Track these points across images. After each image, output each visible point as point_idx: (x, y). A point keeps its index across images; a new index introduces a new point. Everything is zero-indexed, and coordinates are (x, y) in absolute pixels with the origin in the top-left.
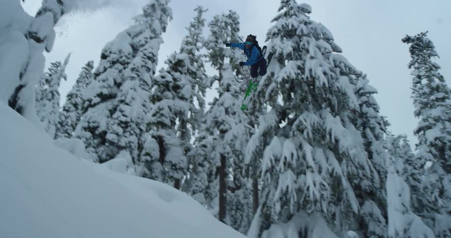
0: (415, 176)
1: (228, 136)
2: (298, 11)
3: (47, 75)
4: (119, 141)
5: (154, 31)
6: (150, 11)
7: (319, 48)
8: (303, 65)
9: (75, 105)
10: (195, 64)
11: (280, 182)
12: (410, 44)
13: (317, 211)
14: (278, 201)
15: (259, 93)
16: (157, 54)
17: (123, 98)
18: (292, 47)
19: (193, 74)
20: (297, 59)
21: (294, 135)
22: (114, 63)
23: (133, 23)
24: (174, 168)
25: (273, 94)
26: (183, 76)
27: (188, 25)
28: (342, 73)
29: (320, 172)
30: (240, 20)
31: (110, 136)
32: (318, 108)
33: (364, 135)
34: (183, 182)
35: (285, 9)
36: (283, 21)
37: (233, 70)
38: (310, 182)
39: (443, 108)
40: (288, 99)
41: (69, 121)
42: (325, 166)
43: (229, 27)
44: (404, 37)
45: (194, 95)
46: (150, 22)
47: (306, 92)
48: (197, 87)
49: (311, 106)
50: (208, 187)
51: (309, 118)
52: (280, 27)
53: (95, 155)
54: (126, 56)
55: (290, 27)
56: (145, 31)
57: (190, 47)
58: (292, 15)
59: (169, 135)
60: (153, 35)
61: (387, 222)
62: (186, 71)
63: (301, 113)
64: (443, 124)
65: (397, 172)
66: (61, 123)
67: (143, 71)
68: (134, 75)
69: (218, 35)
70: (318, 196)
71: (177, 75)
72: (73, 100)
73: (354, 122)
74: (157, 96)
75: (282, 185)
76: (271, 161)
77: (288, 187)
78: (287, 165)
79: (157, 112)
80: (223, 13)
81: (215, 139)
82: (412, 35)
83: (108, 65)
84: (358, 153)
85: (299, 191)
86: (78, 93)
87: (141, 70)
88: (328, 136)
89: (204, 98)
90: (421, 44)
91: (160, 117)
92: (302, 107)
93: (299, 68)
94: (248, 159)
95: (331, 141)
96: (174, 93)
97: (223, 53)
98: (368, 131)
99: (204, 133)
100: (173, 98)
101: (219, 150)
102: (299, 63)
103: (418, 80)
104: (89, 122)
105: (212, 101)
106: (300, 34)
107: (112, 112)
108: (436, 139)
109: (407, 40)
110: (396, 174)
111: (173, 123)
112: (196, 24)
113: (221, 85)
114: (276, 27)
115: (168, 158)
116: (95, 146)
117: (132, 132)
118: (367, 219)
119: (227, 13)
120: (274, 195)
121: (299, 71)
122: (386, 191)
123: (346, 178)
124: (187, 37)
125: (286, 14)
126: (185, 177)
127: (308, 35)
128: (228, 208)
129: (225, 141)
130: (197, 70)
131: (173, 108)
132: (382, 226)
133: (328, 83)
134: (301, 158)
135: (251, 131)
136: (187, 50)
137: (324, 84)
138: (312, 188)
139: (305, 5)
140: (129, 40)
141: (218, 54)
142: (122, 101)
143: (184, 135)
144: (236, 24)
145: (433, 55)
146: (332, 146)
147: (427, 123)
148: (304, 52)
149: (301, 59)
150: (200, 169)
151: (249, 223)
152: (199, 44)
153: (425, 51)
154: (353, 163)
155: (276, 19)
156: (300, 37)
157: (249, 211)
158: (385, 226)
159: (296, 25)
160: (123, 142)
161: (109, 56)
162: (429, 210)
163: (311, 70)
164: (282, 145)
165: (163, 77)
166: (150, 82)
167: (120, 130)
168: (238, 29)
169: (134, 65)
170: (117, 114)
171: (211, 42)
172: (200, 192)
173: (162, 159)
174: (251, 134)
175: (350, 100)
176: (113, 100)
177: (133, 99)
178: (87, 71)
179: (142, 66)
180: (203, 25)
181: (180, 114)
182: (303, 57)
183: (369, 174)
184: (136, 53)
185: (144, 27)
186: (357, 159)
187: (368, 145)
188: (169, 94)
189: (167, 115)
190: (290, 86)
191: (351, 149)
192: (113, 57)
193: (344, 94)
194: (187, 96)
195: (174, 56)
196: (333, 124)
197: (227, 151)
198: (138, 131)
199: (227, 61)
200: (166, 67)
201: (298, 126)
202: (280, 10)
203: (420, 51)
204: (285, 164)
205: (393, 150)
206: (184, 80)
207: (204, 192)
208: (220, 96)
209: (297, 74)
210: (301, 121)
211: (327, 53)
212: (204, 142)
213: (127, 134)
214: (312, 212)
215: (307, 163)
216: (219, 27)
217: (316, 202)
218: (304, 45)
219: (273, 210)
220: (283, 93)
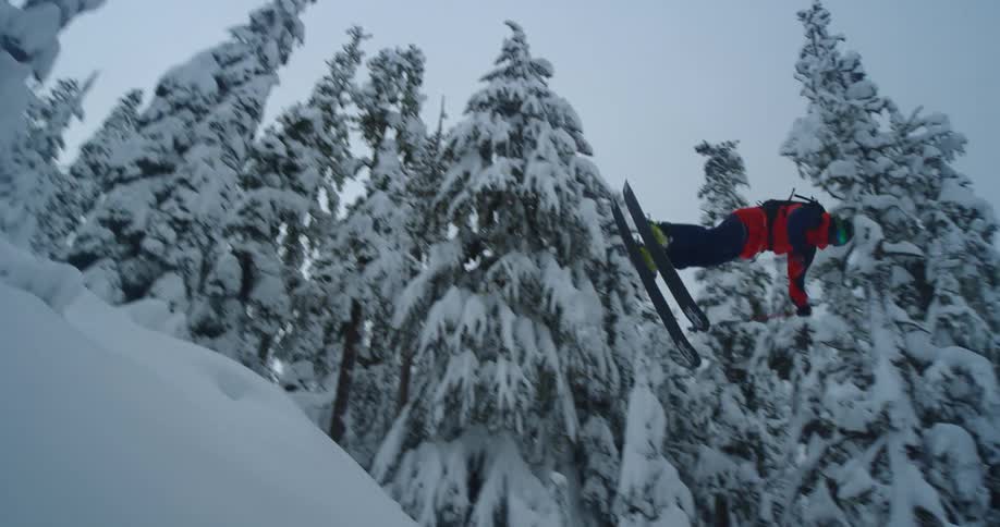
0: (679, 381)
1: (372, 271)
2: (530, 71)
3: (47, 102)
4: (166, 253)
5: (264, 60)
6: (263, 22)
7: (555, 142)
8: (523, 167)
9: (95, 168)
10: (333, 130)
11: (450, 368)
12: (708, 158)
13: (506, 428)
14: (440, 402)
15: (438, 204)
16: (264, 103)
17: (186, 176)
18: (509, 132)
19: (326, 149)
20: (514, 155)
21: (487, 290)
22: (178, 107)
23: (227, 38)
24: (265, 314)
25: (461, 212)
26: (306, 150)
27: (331, 57)
28: (587, 194)
29: (521, 360)
30: (425, 66)
31: (150, 244)
32: (538, 247)
33: (606, 302)
34: (277, 339)
35: (507, 63)
36: (500, 84)
37: (399, 152)
38: (501, 377)
39: (742, 274)
40: (487, 222)
41: (79, 196)
42: (531, 350)
43: (405, 75)
44: (699, 143)
45: (321, 186)
46: (260, 41)
47: (520, 217)
48: (329, 173)
49: (524, 243)
50: (323, 352)
51: (517, 264)
52: (494, 94)
53: (115, 275)
54: (205, 100)
55: (511, 97)
56: (246, 57)
57: (327, 98)
58: (518, 75)
59: (265, 253)
60: (261, 68)
61: (620, 456)
62: (314, 142)
63: (507, 251)
64: (738, 301)
65: (651, 385)
66: (60, 197)
67: (232, 131)
68: (214, 135)
69: (382, 86)
70: (511, 401)
71: (296, 145)
72: (92, 158)
73: (593, 277)
74: (253, 178)
75: (452, 376)
76: (440, 330)
77: (461, 381)
78: (468, 341)
79: (248, 209)
80: (397, 47)
81: (349, 270)
82: (714, 142)
83: (166, 108)
84: (591, 336)
85: (481, 389)
86: (104, 147)
87: (228, 128)
88: (545, 300)
89: (340, 195)
90: (725, 160)
91: (251, 219)
92: (509, 240)
93: (515, 172)
94: (399, 320)
95: (548, 308)
96: (286, 178)
97: (387, 119)
98: (615, 297)
99: (329, 255)
100: (282, 187)
101: (352, 291)
102: (517, 163)
103: (711, 219)
104: (112, 211)
105: (352, 202)
106: (527, 112)
107: (161, 198)
108: (723, 324)
109: (704, 149)
110: (647, 389)
111: (275, 232)
112: (346, 58)
113: (373, 176)
114: (487, 92)
115: (256, 295)
116: (118, 257)
117: (194, 242)
118: (589, 447)
119: (405, 49)
120: (435, 391)
121: (514, 179)
122: (627, 402)
123: (565, 377)
124: (326, 78)
125: (508, 73)
126: (281, 332)
127: (539, 117)
128: (353, 394)
129: (364, 278)
130: (334, 141)
131: (279, 205)
132: (611, 462)
133: (561, 207)
134: (493, 331)
135: (414, 267)
136: (322, 102)
137: (553, 209)
138: (503, 388)
139: (543, 61)
140: (215, 68)
141: (377, 118)
142: (183, 182)
143: (293, 255)
144: (417, 71)
145: (740, 182)
146: (549, 318)
147: (712, 296)
148: (528, 144)
149: (521, 156)
150: (313, 317)
151: (387, 427)
152: (346, 96)
153: (728, 173)
154: (581, 354)
155: (490, 78)
156: (525, 117)
157: (389, 406)
158: (616, 463)
159: (522, 94)
160: (173, 257)
161: (172, 93)
162: (692, 438)
163: (534, 180)
164: (464, 302)
165: (269, 146)
166: (241, 153)
167: (171, 235)
168: (420, 82)
169: (217, 117)
170: (170, 204)
171: (367, 95)
172: (307, 358)
173: (244, 296)
174: (414, 273)
175: (593, 243)
176: (167, 176)
177: (205, 180)
178: (127, 108)
179: (232, 122)
180: (358, 61)
181: (291, 217)
182: (525, 153)
183: (603, 373)
184: (224, 95)
185: (246, 50)
186: (588, 347)
187: (610, 320)
188: (275, 178)
189: (265, 216)
190: (493, 200)
191: (581, 328)
192: (179, 95)
193: (585, 231)
194: (309, 186)
195: (296, 111)
196: (558, 281)
197: (364, 297)
198: (204, 241)
199: (390, 134)
200: (279, 128)
201: (496, 275)
202: (498, 62)
203: (721, 172)
204: (463, 338)
205: (650, 346)
206: (307, 157)
207: (314, 359)
208: (369, 195)
209: (510, 183)
210: (502, 266)
211: (568, 153)
212: (327, 271)
213: (184, 244)
214: (498, 431)
215: (502, 342)
216: (387, 71)
217: (506, 412)
218: (530, 133)
219: (428, 417)
220: (479, 212)
